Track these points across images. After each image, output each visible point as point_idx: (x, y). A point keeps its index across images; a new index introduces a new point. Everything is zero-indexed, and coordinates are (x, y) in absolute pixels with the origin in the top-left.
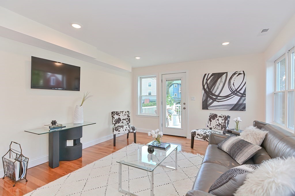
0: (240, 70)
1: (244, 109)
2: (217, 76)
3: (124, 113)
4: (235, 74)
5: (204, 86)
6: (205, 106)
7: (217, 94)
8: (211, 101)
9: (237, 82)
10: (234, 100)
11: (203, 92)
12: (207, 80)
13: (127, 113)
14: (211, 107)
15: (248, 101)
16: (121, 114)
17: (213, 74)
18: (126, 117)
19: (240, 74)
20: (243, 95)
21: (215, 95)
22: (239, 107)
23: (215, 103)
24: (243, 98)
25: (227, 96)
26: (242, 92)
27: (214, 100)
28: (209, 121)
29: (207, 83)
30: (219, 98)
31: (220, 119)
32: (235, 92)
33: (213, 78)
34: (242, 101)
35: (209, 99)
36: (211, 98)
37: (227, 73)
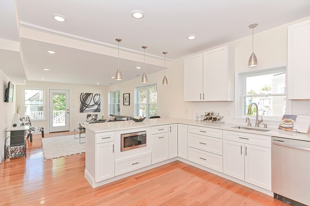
0: (98, 93)
1: (99, 111)
2: (88, 95)
3: (25, 119)
4: (96, 95)
5: (81, 100)
6: (82, 111)
7: (88, 104)
8: (85, 108)
9: (97, 98)
10: (96, 107)
11: (81, 102)
12: (83, 96)
13: (28, 119)
14: (86, 111)
15: (101, 108)
16: (23, 120)
17: (86, 94)
18: (28, 122)
19: (98, 95)
20: (99, 105)
21: (87, 105)
22: (98, 110)
23: (87, 109)
24: (99, 106)
25: (93, 105)
26: (99, 103)
27: (86, 107)
28: (87, 118)
29: (83, 98)
30: (89, 106)
31: (93, 116)
32: (96, 103)
33: (86, 96)
34: (99, 108)
35: (84, 107)
36: (85, 106)
37: (92, 94)
